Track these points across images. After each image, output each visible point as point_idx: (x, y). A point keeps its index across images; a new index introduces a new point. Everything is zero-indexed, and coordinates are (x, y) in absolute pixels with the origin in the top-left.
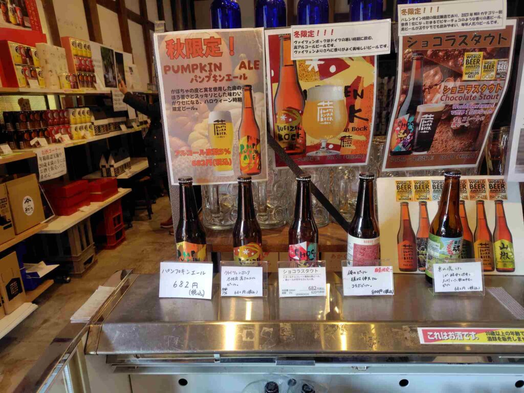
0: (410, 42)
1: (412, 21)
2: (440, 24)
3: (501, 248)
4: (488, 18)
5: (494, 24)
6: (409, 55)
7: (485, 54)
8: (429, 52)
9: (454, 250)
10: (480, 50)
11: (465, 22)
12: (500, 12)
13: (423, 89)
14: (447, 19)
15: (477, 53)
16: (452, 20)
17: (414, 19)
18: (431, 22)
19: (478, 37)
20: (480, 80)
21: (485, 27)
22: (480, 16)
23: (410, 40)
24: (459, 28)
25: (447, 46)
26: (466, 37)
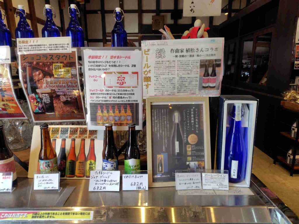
0: (24, 57)
1: (24, 47)
2: (38, 49)
3: (90, 165)
4: (62, 47)
5: (65, 50)
6: (24, 64)
7: (64, 65)
8: (35, 63)
9: (46, 167)
10: (61, 63)
11: (50, 48)
12: (68, 44)
13: (35, 81)
14: (42, 47)
15: (59, 64)
16: (44, 47)
17: (25, 46)
18: (34, 48)
19: (58, 56)
20: (63, 78)
21: (61, 51)
22: (58, 46)
23: (24, 56)
24: (48, 51)
25: (43, 60)
26: (53, 56)
